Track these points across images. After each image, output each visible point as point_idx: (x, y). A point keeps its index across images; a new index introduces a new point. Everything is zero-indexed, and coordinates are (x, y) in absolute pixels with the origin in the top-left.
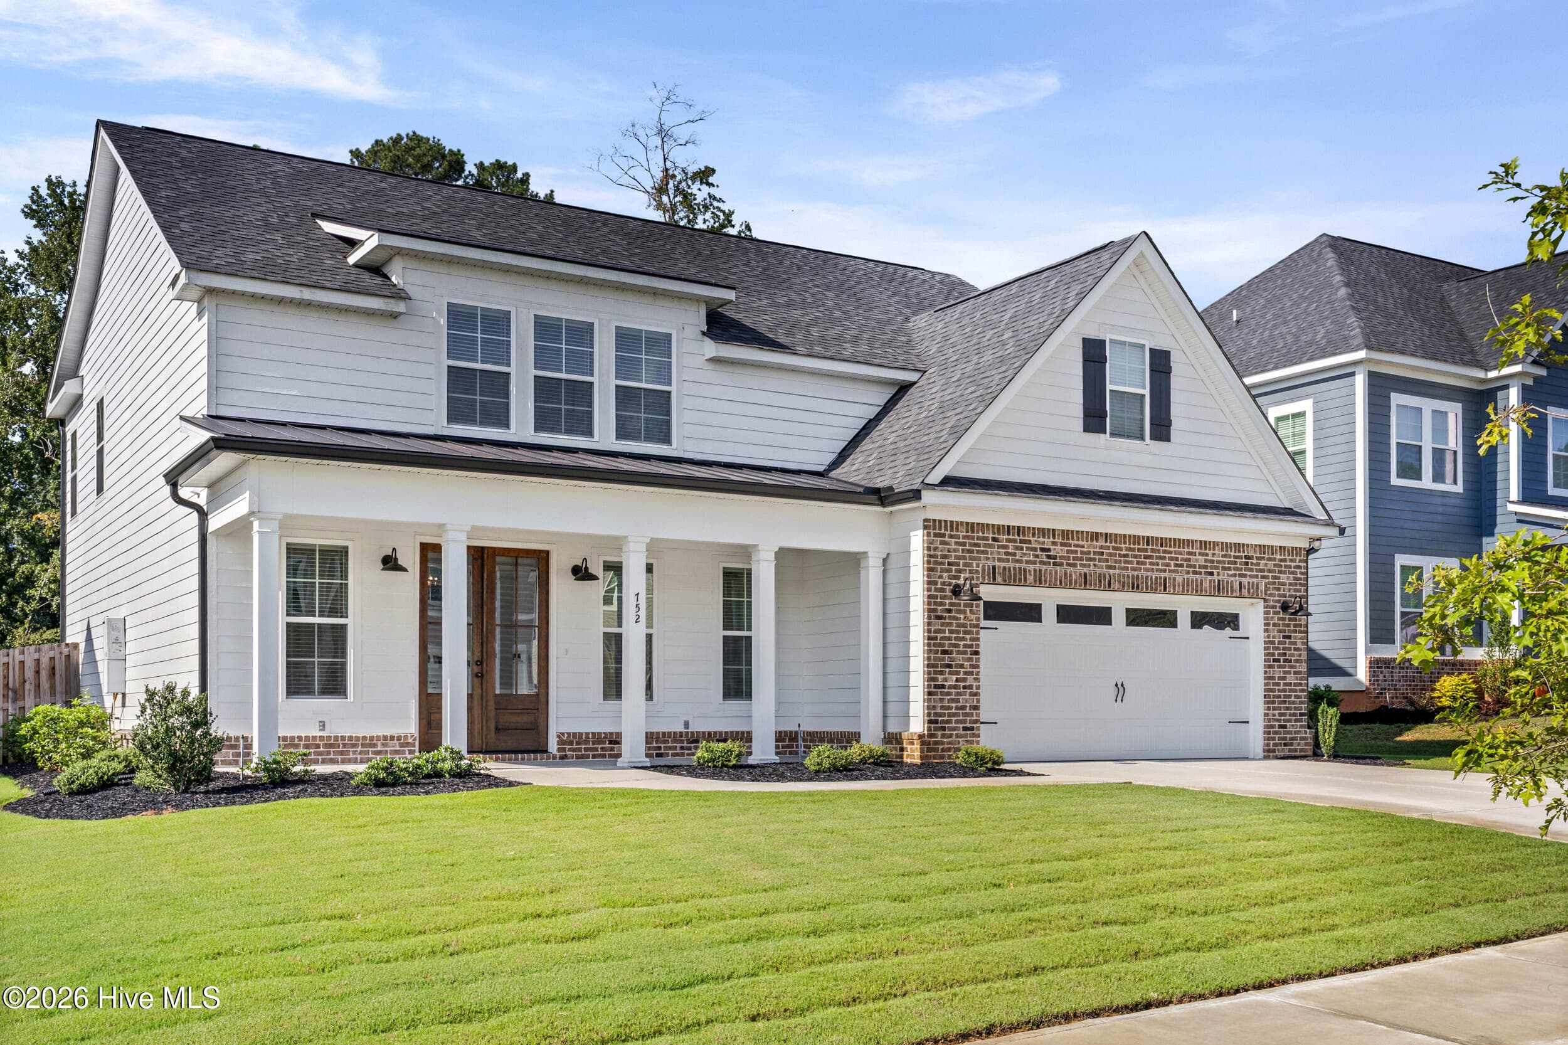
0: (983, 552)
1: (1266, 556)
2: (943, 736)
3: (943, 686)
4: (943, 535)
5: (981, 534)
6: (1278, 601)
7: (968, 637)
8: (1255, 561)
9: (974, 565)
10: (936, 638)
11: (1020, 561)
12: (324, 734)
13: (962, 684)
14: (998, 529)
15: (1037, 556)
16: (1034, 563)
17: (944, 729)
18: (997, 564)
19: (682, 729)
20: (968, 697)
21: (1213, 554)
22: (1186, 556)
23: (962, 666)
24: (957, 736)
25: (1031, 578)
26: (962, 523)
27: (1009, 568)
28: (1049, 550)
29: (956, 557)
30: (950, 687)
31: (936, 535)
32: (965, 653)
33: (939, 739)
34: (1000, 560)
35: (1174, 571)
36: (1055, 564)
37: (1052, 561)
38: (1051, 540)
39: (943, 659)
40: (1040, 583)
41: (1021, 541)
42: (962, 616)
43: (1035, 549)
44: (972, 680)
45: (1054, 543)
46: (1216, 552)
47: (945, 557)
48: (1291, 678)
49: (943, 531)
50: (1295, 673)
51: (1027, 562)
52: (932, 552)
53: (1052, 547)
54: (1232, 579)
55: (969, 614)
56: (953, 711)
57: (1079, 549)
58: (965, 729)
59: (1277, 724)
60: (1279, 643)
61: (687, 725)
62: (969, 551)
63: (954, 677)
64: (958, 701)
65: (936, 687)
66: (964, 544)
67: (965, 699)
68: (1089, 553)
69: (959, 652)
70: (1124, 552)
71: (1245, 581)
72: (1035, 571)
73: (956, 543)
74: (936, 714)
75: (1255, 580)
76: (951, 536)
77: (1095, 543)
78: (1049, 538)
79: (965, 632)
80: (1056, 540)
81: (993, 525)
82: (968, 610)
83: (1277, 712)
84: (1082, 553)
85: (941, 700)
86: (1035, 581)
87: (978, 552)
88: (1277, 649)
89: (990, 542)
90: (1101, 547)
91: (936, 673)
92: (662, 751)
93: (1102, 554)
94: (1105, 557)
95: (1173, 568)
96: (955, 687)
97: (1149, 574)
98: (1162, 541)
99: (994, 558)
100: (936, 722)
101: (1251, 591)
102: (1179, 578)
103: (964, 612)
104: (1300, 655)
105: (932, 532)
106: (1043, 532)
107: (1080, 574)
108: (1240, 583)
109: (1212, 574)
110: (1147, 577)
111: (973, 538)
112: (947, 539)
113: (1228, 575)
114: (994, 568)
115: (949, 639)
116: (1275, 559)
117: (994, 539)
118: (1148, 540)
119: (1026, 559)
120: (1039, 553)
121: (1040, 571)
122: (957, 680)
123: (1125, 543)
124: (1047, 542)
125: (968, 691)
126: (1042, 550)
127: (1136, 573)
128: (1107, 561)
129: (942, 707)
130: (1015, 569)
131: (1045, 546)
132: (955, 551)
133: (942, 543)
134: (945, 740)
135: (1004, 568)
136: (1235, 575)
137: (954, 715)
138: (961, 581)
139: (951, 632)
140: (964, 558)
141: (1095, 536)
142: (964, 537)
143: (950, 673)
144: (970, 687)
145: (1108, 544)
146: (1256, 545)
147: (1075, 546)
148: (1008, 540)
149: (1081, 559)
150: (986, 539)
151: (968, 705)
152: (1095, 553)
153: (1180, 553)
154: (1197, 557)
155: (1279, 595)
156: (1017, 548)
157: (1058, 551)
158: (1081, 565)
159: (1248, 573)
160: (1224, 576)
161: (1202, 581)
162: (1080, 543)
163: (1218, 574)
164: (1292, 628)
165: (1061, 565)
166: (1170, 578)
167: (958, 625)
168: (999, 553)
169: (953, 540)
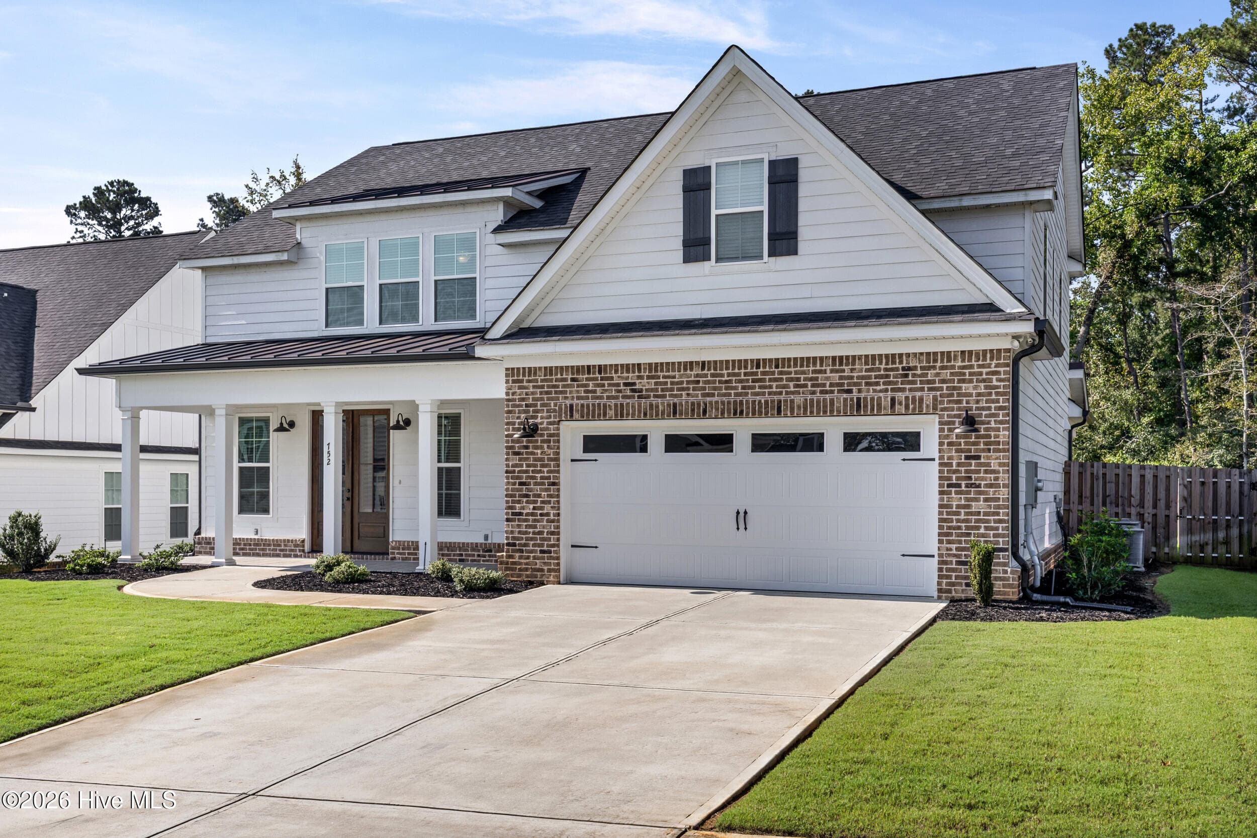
0: (561, 392)
1: (939, 364)
2: (520, 557)
3: (520, 514)
4: (522, 381)
5: (559, 376)
6: (959, 416)
7: (545, 470)
8: (919, 372)
9: (552, 405)
10: (514, 472)
11: (601, 398)
12: (256, 537)
13: (539, 512)
14: (578, 369)
15: (620, 391)
16: (616, 398)
17: (522, 551)
18: (575, 401)
19: (483, 541)
20: (545, 523)
21: (852, 370)
22: (811, 375)
23: (539, 496)
24: (534, 558)
25: (611, 413)
26: (540, 368)
27: (588, 406)
28: (634, 384)
29: (534, 399)
30: (527, 514)
31: (514, 381)
32: (543, 484)
33: (517, 560)
34: (579, 398)
35: (793, 393)
36: (639, 397)
37: (636, 394)
38: (637, 374)
39: (521, 490)
40: (622, 416)
41: (602, 379)
42: (539, 451)
43: (618, 385)
44: (550, 508)
45: (640, 377)
46: (857, 367)
47: (523, 400)
48: (980, 506)
49: (521, 378)
50: (986, 500)
51: (608, 398)
52: (511, 397)
53: (637, 381)
54: (881, 395)
55: (546, 450)
56: (531, 535)
57: (669, 380)
58: (542, 552)
59: (954, 560)
60: (959, 464)
61: (486, 537)
62: (547, 393)
63: (531, 506)
64: (535, 527)
65: (513, 514)
66: (543, 387)
67: (543, 525)
68: (682, 383)
69: (536, 484)
70: (726, 378)
71: (900, 396)
72: (616, 405)
73: (534, 387)
74: (514, 538)
75: (918, 394)
76: (529, 381)
77: (688, 372)
78: (634, 372)
79: (543, 466)
80: (642, 374)
81: (572, 367)
82: (545, 446)
83: (954, 546)
84: (672, 383)
85: (519, 526)
86: (616, 415)
87: (556, 392)
88: (955, 472)
89: (569, 382)
90: (697, 376)
91: (513, 502)
92: (464, 557)
93: (698, 382)
94: (701, 385)
95: (792, 389)
96: (532, 514)
97: (758, 398)
98: (777, 362)
99: (573, 396)
100: (514, 545)
101: (911, 407)
102: (798, 399)
103: (542, 447)
104: (996, 479)
105: (511, 379)
106: (627, 368)
107: (669, 405)
108: (893, 400)
109: (849, 391)
110: (754, 402)
111: (551, 380)
112: (525, 384)
113: (875, 391)
114: (571, 406)
115: (527, 472)
116: (953, 367)
117: (573, 380)
118: (758, 363)
119: (605, 395)
120: (622, 387)
121: (622, 405)
122: (534, 508)
123: (727, 368)
124: (631, 377)
125: (546, 518)
126: (626, 384)
127: (739, 399)
128: (704, 388)
129: (520, 532)
130: (593, 405)
131: (630, 381)
132: (533, 393)
133: (520, 388)
134: (523, 561)
135: (582, 405)
136: (886, 390)
137: (532, 539)
138: (539, 420)
139: (528, 466)
140: (542, 399)
141: (690, 365)
142: (542, 381)
143: (527, 502)
144: (548, 514)
145: (705, 372)
146: (921, 354)
147: (664, 377)
148: (587, 379)
149: (672, 389)
150: (565, 380)
151: (546, 531)
152: (688, 382)
153: (803, 373)
154: (828, 375)
155: (959, 409)
156: (598, 385)
157: (644, 384)
158: (671, 396)
159: (908, 386)
160: (868, 393)
161: (832, 401)
162: (671, 373)
163: (860, 391)
164: (982, 446)
165: (648, 397)
166: (786, 401)
167: (535, 460)
168: (578, 392)
169: (531, 384)
